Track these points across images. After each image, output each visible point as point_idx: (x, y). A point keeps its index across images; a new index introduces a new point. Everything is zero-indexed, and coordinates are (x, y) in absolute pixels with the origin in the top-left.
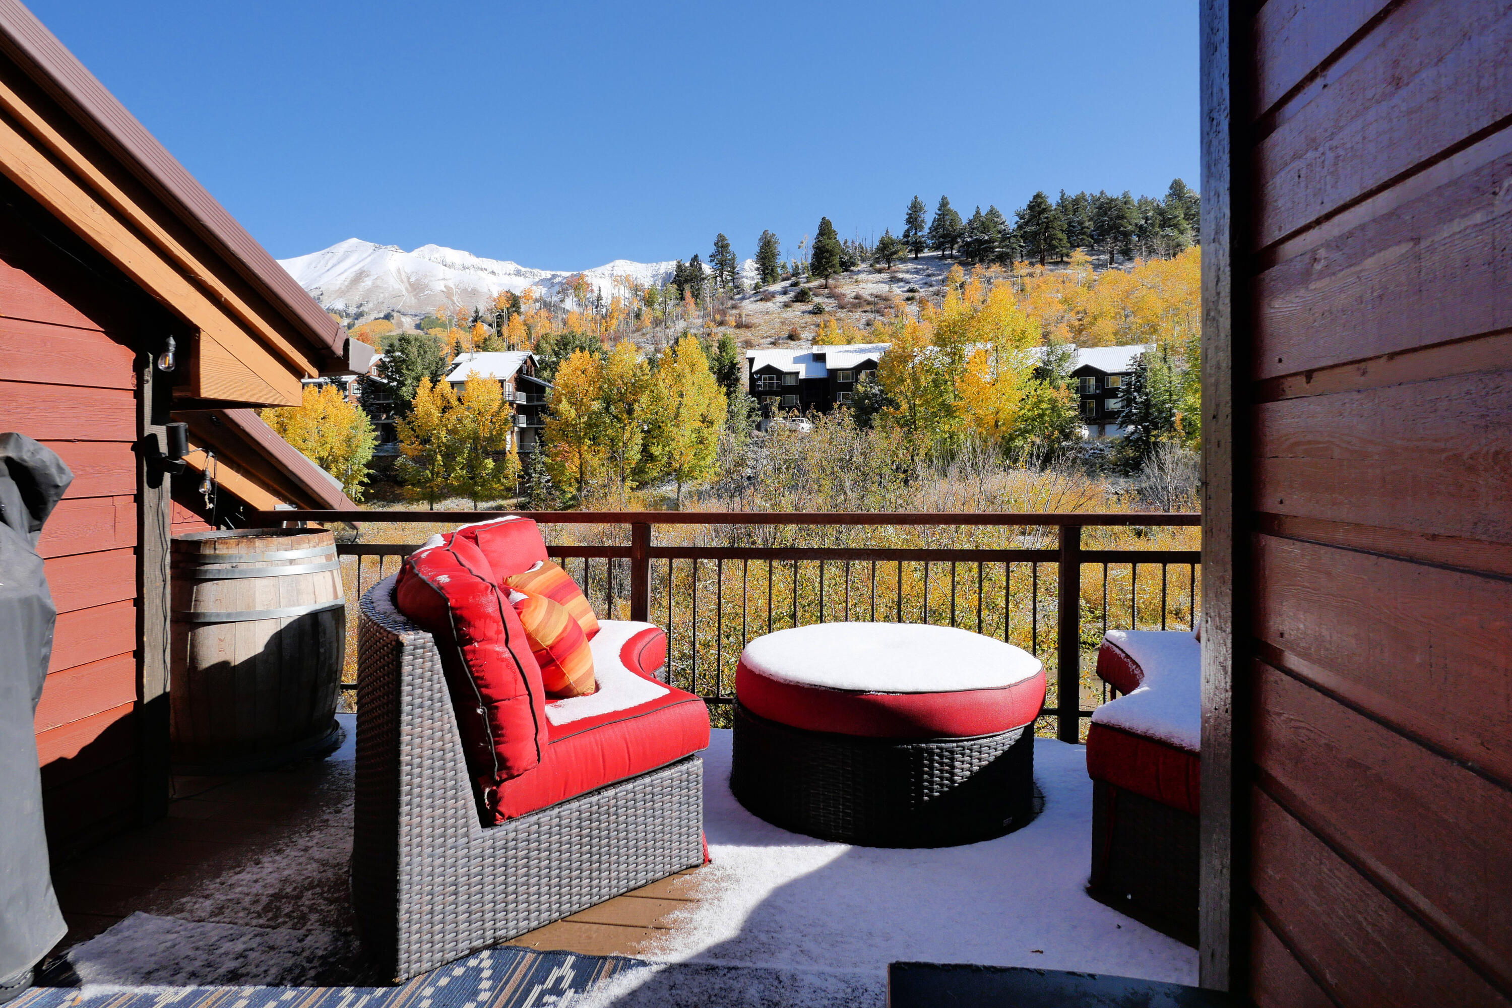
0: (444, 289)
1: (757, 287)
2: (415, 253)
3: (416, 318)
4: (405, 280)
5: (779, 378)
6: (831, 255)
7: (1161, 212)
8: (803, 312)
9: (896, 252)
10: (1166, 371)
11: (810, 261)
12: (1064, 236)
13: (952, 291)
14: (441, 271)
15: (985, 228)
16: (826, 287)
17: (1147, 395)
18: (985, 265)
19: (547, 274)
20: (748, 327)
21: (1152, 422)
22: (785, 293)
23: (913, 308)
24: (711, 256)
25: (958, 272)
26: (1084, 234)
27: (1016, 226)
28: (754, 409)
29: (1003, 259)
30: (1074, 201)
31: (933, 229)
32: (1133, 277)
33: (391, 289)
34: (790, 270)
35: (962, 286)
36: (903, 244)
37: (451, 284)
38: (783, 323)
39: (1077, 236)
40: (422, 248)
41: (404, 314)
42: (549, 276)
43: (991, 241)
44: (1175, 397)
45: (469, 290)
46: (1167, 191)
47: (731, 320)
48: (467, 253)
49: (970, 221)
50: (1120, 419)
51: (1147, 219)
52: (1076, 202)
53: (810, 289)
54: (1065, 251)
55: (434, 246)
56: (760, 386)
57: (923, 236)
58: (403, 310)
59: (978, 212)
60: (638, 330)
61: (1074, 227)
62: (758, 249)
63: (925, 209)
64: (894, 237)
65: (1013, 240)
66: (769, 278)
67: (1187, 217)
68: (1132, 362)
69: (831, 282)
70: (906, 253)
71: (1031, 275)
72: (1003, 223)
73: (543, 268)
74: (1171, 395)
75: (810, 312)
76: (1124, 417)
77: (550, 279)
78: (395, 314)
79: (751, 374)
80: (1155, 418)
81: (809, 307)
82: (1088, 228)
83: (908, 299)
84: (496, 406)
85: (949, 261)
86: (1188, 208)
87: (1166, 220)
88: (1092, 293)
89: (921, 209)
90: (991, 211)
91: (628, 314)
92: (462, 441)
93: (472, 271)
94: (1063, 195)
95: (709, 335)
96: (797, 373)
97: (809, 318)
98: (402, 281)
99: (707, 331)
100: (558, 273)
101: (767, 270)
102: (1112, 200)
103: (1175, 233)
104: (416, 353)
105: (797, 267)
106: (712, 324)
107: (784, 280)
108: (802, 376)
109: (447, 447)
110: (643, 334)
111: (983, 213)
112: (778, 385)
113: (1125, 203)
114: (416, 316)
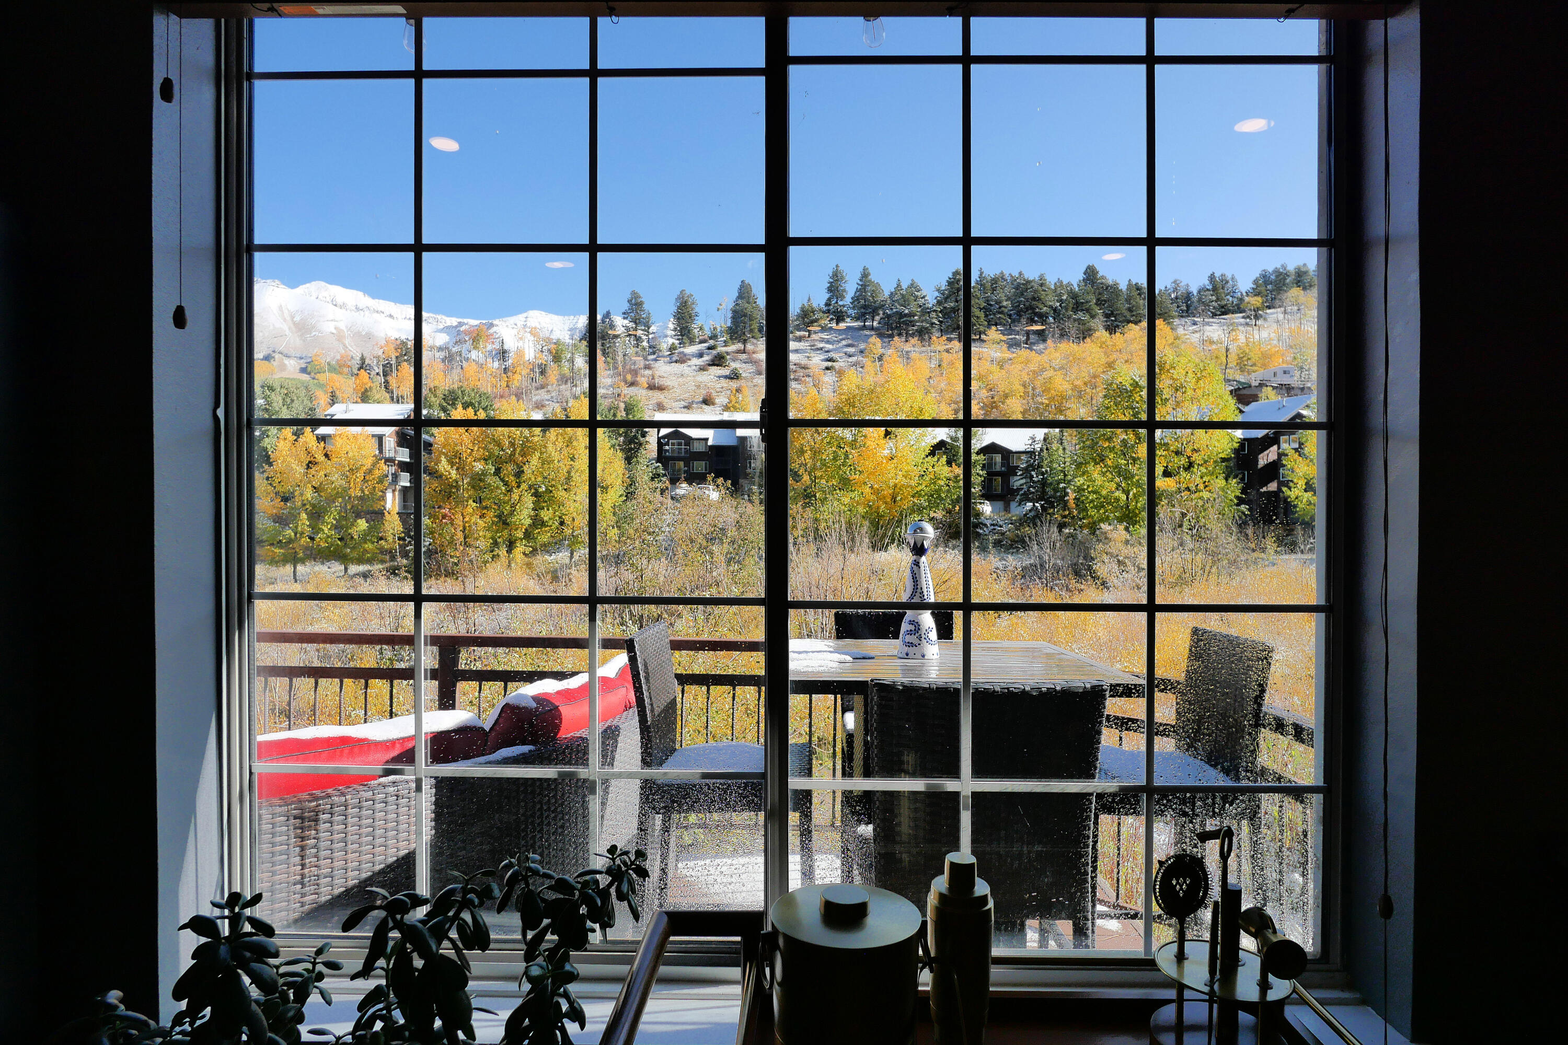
0: (334, 331)
1: (672, 348)
2: (301, 289)
3: (302, 361)
4: (288, 318)
5: (687, 444)
6: (751, 320)
7: (1073, 295)
8: (719, 377)
9: (816, 321)
10: (1061, 452)
11: (729, 324)
12: (982, 315)
13: (869, 363)
14: (331, 312)
15: (905, 301)
16: (744, 352)
17: (1043, 474)
18: (903, 339)
19: (454, 321)
20: (661, 388)
21: (1047, 501)
22: (701, 355)
23: (829, 378)
24: (624, 313)
25: (876, 343)
26: (1002, 313)
27: (935, 301)
28: (659, 475)
29: (923, 333)
30: (993, 280)
31: (855, 299)
32: (1044, 358)
33: (271, 327)
34: (708, 333)
35: (880, 358)
36: (824, 312)
37: (342, 326)
38: (698, 387)
39: (994, 314)
40: (308, 285)
41: (287, 356)
42: (455, 324)
43: (912, 315)
44: (1069, 477)
45: (364, 333)
46: (1081, 276)
47: (643, 381)
48: (360, 294)
49: (892, 293)
50: (1018, 497)
51: (1061, 301)
52: (995, 281)
53: (728, 353)
54: (982, 329)
55: (323, 284)
56: (667, 451)
57: (844, 306)
58: (285, 352)
59: (899, 285)
60: (542, 387)
61: (991, 305)
62: (674, 309)
63: (847, 278)
64: (815, 305)
65: (933, 315)
66: (685, 339)
67: (1099, 303)
68: (1030, 442)
69: (749, 347)
70: (827, 322)
71: (947, 351)
72: (924, 297)
73: (449, 315)
74: (1065, 475)
75: (726, 377)
76: (1022, 495)
77: (456, 327)
78: (277, 356)
79: (659, 439)
80: (1050, 497)
81: (725, 371)
82: (1006, 307)
83: (827, 368)
84: (368, 463)
85: (867, 333)
86: (1100, 294)
87: (1078, 305)
88: (1003, 372)
89: (842, 278)
90: (912, 285)
91: (532, 370)
92: (331, 500)
93: (367, 313)
94: (981, 273)
95: (619, 395)
96: (707, 439)
97: (724, 383)
98: (285, 320)
99: (617, 391)
100: (465, 321)
101: (684, 332)
102: (1028, 282)
103: (1085, 317)
104: (281, 402)
105: (715, 329)
106: (623, 384)
107: (701, 342)
108: (710, 443)
109: (314, 506)
110: (548, 391)
111: (904, 285)
112: (686, 451)
113: (1042, 285)
114: (301, 358)
